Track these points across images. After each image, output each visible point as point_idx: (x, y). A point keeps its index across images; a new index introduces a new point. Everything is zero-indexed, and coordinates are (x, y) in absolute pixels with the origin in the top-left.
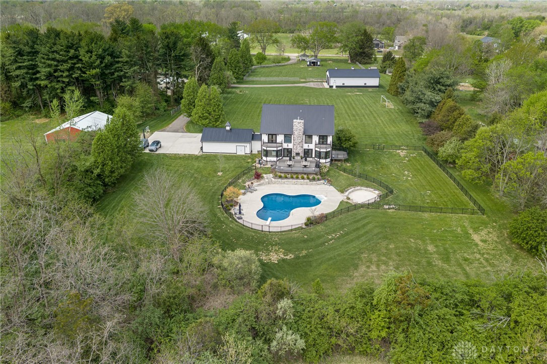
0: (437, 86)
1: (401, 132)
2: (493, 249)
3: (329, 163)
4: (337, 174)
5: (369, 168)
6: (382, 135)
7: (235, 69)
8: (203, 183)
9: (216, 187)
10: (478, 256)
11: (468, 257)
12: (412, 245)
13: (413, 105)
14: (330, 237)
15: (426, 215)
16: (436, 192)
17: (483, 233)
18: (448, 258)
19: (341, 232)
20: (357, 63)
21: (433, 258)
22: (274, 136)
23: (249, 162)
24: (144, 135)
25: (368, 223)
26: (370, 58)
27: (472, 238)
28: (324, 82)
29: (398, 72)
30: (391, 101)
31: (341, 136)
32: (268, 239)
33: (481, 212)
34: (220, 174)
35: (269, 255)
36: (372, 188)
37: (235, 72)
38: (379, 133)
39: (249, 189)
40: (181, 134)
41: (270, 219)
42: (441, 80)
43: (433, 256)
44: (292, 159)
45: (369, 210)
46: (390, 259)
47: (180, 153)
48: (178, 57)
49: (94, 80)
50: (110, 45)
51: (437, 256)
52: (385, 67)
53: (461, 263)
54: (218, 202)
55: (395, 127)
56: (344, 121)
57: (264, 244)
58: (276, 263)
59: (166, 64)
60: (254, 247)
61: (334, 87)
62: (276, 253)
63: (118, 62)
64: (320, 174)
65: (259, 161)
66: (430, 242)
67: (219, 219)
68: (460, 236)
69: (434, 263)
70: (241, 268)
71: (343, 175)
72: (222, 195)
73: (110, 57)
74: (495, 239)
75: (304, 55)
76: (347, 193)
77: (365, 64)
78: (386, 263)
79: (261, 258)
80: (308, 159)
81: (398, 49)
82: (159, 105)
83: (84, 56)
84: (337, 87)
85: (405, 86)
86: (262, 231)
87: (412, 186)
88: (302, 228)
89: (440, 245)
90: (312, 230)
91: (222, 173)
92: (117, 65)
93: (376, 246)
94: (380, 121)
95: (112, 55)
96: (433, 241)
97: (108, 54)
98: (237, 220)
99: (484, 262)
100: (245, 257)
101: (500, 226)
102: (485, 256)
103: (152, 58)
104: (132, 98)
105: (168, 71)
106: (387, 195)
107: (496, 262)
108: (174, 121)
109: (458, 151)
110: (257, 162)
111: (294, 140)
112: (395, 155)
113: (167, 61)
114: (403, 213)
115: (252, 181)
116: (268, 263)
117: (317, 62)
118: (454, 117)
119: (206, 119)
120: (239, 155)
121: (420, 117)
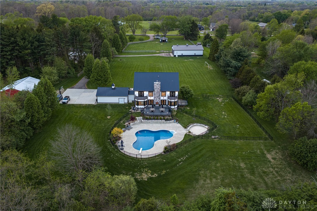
0: (238, 57)
1: (218, 86)
2: (280, 164)
3: (176, 108)
4: (182, 115)
5: (201, 110)
6: (207, 88)
7: (117, 46)
8: (98, 124)
9: (106, 127)
10: (271, 170)
11: (265, 170)
12: (231, 163)
13: (225, 68)
14: (180, 160)
15: (238, 142)
16: (242, 125)
17: (273, 153)
18: (253, 171)
19: (187, 156)
20: (189, 40)
21: (245, 172)
22: (142, 93)
23: (127, 109)
24: (60, 92)
25: (202, 149)
26: (196, 37)
27: (267, 157)
28: (170, 53)
29: (214, 47)
30: (211, 65)
31: (183, 90)
32: (140, 163)
33: (271, 139)
34: (109, 117)
35: (141, 175)
36: (203, 124)
37: (117, 48)
38: (205, 86)
39: (128, 128)
40: (84, 90)
41: (141, 149)
42: (241, 53)
43: (244, 170)
44: (154, 107)
45: (203, 140)
46: (218, 174)
47: (83, 104)
48: (81, 41)
49: (27, 57)
50: (37, 34)
51: (246, 170)
52: (206, 43)
53: (261, 175)
54: (108, 138)
55: (214, 82)
56: (184, 79)
57: (138, 167)
58: (146, 181)
59: (73, 45)
60: (132, 170)
61: (177, 56)
62: (146, 174)
63: (43, 45)
64: (172, 116)
65: (134, 108)
66: (242, 160)
67: (109, 150)
68: (259, 156)
69: (245, 176)
70: (124, 189)
71: (185, 116)
72: (110, 133)
73: (37, 42)
74: (281, 157)
75: (158, 35)
76: (188, 128)
77: (194, 40)
78: (215, 177)
79: (137, 177)
80: (164, 106)
81: (212, 31)
82: (70, 71)
83: (20, 42)
84: (178, 56)
85: (219, 56)
86: (137, 158)
87: (227, 122)
88: (162, 155)
89: (248, 162)
90: (168, 156)
91: (110, 117)
92: (42, 47)
93: (209, 165)
94: (205, 78)
95: (38, 41)
96: (243, 160)
97: (36, 41)
98: (120, 150)
99: (275, 173)
100: (126, 180)
101: (282, 148)
102: (276, 169)
103: (64, 42)
104: (52, 68)
105: (75, 49)
106: (213, 129)
107: (283, 174)
108: (79, 81)
109: (254, 99)
110: (132, 108)
111: (154, 95)
112: (216, 101)
113: (74, 43)
114: (224, 141)
115: (129, 122)
116: (141, 180)
117: (166, 40)
118: (250, 77)
119: (99, 81)
120: (120, 104)
121: (229, 76)
